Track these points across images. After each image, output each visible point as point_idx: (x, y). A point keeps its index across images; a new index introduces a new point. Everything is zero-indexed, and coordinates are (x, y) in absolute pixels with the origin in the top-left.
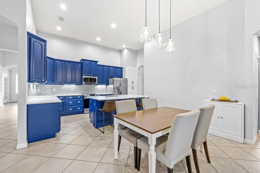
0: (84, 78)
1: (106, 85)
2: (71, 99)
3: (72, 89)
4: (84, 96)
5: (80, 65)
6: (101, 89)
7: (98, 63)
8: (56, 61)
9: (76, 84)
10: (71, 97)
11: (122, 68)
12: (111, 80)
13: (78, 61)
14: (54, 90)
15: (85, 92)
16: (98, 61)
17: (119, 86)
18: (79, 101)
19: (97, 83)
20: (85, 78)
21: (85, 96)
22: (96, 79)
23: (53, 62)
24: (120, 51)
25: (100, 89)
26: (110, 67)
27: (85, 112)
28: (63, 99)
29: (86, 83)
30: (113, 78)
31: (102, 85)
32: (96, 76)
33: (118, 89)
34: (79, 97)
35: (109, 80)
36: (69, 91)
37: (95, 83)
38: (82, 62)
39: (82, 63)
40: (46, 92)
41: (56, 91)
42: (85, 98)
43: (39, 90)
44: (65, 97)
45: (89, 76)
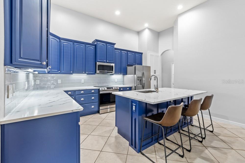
0: (98, 65)
1: (124, 75)
2: (82, 94)
3: (82, 80)
4: (99, 89)
5: (92, 48)
6: (117, 79)
7: (115, 45)
8: (62, 41)
9: (88, 74)
10: (82, 92)
11: (142, 53)
12: (129, 68)
13: (91, 42)
14: (59, 81)
15: (98, 84)
16: (115, 44)
17: (141, 76)
18: (93, 96)
19: (114, 72)
20: (100, 66)
21: (101, 89)
22: (113, 66)
23: (58, 42)
24: (139, 33)
25: (116, 81)
26: (128, 52)
27: (101, 112)
28: (73, 94)
29: (101, 72)
30: (134, 66)
31: (119, 74)
32: (113, 63)
33: (141, 80)
34: (93, 91)
35: (127, 68)
36: (79, 82)
37: (112, 72)
38: (96, 43)
39: (96, 45)
40: (49, 85)
41: (62, 83)
42: (101, 92)
43: (38, 82)
44: (75, 91)
45: (104, 62)
